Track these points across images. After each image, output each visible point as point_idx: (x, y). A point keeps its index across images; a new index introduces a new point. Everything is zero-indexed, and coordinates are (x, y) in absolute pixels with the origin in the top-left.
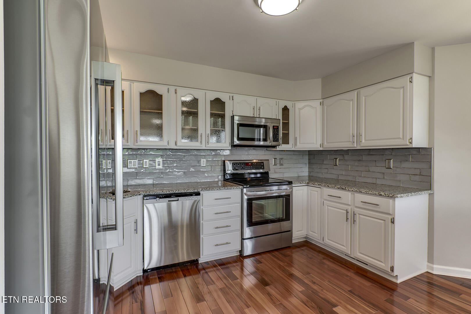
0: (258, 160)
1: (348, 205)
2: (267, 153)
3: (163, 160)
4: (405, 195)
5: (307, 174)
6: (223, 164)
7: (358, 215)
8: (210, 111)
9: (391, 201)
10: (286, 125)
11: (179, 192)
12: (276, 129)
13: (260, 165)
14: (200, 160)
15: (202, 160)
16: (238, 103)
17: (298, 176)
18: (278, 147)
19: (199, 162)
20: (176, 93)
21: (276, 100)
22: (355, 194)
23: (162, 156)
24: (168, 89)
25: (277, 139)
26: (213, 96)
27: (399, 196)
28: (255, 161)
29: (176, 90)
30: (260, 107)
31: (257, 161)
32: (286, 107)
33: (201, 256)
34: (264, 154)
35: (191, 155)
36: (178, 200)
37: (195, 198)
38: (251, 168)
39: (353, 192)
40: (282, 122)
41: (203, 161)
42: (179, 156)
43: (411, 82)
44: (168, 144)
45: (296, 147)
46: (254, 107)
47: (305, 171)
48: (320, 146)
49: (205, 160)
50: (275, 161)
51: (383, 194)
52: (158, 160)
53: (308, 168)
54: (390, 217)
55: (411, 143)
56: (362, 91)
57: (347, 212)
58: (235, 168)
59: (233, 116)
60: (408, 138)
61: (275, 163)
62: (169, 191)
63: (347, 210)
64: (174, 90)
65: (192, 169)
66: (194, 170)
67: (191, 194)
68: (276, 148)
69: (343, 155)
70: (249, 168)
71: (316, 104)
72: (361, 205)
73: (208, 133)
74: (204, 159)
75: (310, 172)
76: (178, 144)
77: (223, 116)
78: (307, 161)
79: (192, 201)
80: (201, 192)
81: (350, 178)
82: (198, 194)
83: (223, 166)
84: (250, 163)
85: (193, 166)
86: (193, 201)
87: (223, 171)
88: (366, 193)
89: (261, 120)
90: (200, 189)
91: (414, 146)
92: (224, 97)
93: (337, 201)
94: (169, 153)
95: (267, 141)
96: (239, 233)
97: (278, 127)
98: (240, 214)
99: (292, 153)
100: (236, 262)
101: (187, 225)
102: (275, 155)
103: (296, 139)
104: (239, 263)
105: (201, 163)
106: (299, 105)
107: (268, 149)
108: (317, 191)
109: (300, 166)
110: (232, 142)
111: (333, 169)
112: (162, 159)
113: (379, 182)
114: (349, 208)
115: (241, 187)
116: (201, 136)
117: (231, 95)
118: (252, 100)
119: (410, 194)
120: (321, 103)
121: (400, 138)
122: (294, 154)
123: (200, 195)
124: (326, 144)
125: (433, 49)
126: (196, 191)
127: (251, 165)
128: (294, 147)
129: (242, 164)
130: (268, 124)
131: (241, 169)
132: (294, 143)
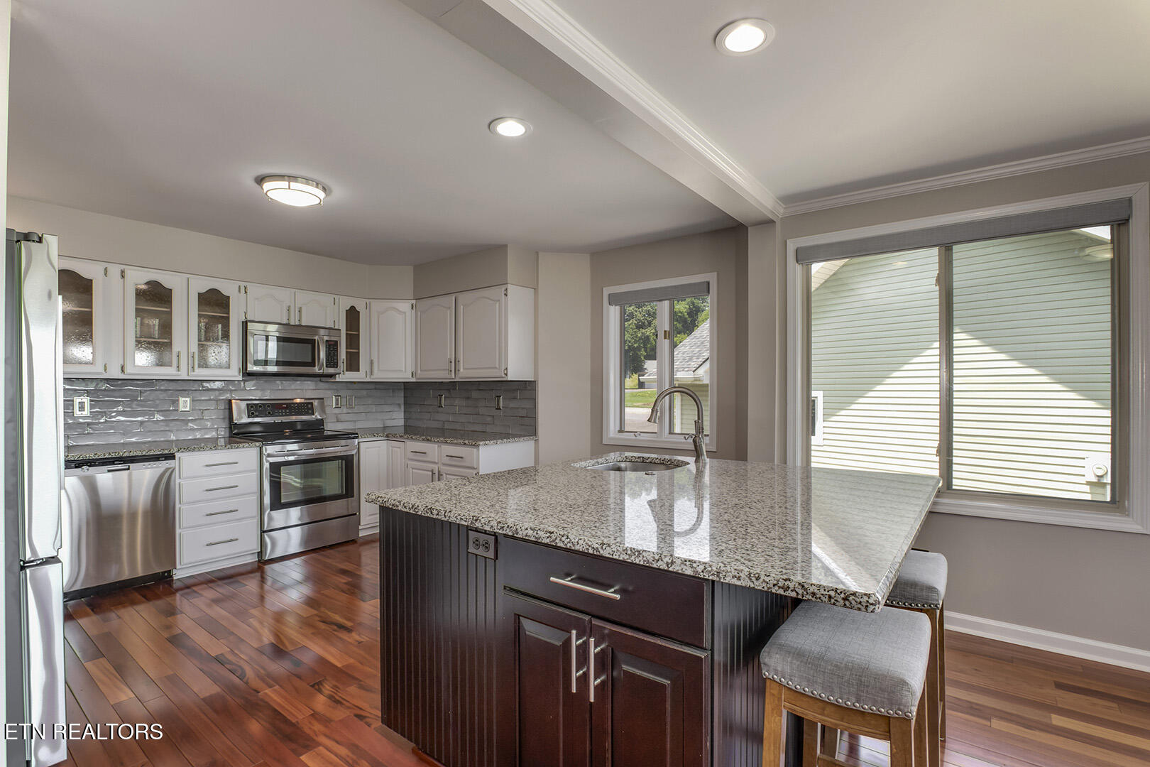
0: (306, 399)
1: (435, 463)
2: (322, 385)
3: (91, 401)
4: (492, 442)
5: (401, 423)
6: (227, 407)
7: (444, 475)
8: (199, 311)
9: (475, 450)
10: (353, 341)
11: (131, 454)
12: (332, 347)
13: (307, 408)
14: (178, 400)
15: (182, 400)
16: (257, 299)
17: (384, 427)
18: (337, 376)
19: (175, 402)
20: (123, 277)
21: (335, 296)
22: (442, 446)
23: (88, 393)
24: (106, 269)
25: (334, 363)
26: (203, 285)
27: (481, 443)
28: (298, 401)
29: (123, 272)
30: (301, 308)
31: (303, 401)
32: (353, 308)
33: (178, 567)
34: (314, 388)
35: (156, 390)
36: (128, 469)
37: (164, 465)
38: (286, 413)
39: (440, 444)
40: (347, 334)
41: (184, 401)
42: (129, 393)
43: (506, 295)
44: (105, 370)
45: (372, 377)
46: (289, 307)
47: (397, 418)
48: (412, 376)
49: (188, 399)
50: (337, 400)
51: (466, 442)
52: (80, 400)
53: (403, 413)
54: (475, 472)
55: (506, 374)
56: (461, 297)
57: (433, 474)
58: (253, 413)
59: (246, 322)
60: (503, 368)
61: (337, 404)
62: (110, 454)
63: (432, 471)
64: (120, 272)
65: (158, 417)
66: (162, 418)
67: (156, 458)
68: (335, 378)
69: (449, 390)
70: (282, 413)
71: (405, 306)
72: (447, 460)
73: (192, 351)
74: (186, 397)
75: (406, 419)
76: (129, 369)
77: (226, 322)
78: (402, 401)
79: (161, 470)
80: (177, 455)
81: (458, 427)
82: (172, 457)
83: (227, 411)
84: (285, 404)
85: (162, 411)
86: (163, 469)
87: (227, 421)
88: (452, 444)
90: (176, 449)
91: (509, 379)
92: (227, 288)
93: (421, 459)
94: (104, 386)
95: (315, 366)
96: (256, 521)
97: (337, 342)
98: (256, 488)
99: (372, 386)
100: (251, 572)
101: (145, 513)
102: (337, 390)
103: (372, 363)
104: (258, 574)
105: (178, 404)
106: (377, 306)
107: (323, 379)
108: (399, 448)
109: (387, 408)
110: (244, 367)
111: (438, 412)
112: (89, 398)
113: (489, 429)
114: (435, 467)
115: (258, 444)
116: (178, 356)
117: (242, 284)
118: (285, 295)
119: (499, 441)
120: (412, 305)
121: (496, 368)
122: (375, 389)
123: (175, 459)
124: (419, 371)
125: (537, 253)
126: (166, 452)
127: (286, 408)
128: (368, 376)
129: (269, 406)
130: (317, 338)
131: (266, 415)
132: (368, 370)
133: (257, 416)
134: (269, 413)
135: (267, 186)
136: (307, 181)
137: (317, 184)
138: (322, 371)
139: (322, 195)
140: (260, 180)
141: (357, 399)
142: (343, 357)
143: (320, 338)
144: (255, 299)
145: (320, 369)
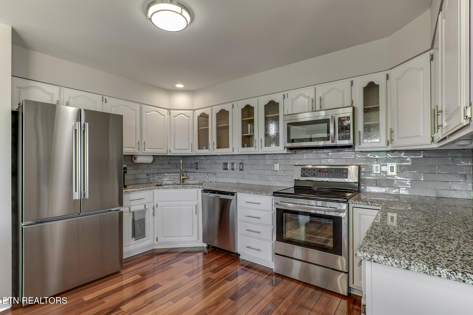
8: (265, 115)
13: (341, 172)
14: (273, 165)
18: (354, 146)
24: (233, 105)
25: (347, 136)
30: (321, 97)
40: (364, 109)
41: (276, 165)
44: (233, 150)
45: (392, 145)
48: (433, 141)
70: (323, 175)
73: (260, 138)
77: (277, 118)
80: (237, 194)
89: (319, 114)
92: (277, 98)
95: (329, 140)
96: (271, 244)
97: (349, 117)
103: (391, 131)
123: (234, 195)
126: (232, 192)
127: (327, 172)
128: (390, 145)
129: (314, 170)
130: (330, 117)
131: (312, 176)
132: (389, 139)
133: (306, 176)
134: (314, 174)
138: (335, 143)
141: (399, 167)
142: (359, 130)
143: (333, 117)
144: (292, 100)
145: (333, 142)
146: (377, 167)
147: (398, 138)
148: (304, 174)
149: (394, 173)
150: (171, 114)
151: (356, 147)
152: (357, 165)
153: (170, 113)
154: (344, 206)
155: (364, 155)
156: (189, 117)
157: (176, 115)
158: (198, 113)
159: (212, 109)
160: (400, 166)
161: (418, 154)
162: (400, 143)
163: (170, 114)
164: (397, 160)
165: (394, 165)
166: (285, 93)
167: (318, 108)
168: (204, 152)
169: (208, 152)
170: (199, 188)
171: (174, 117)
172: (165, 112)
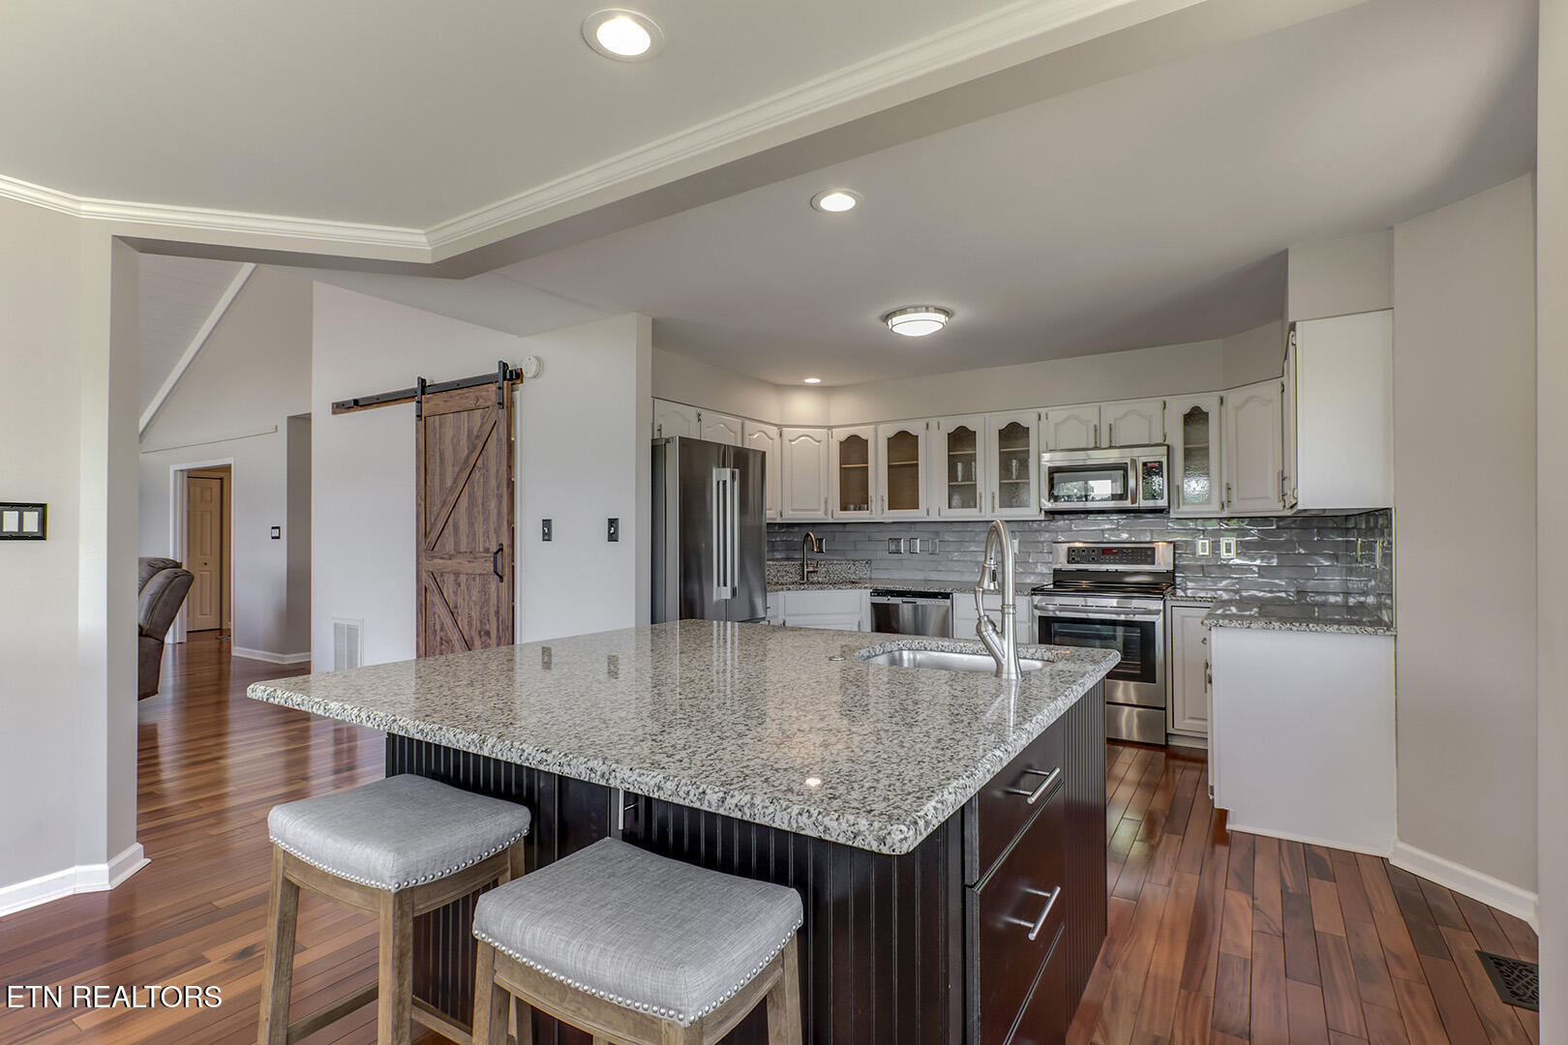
8: (1000, 449)
13: (1145, 554)
20: (939, 428)
21: (1162, 398)
24: (927, 424)
29: (938, 423)
30: (1111, 424)
32: (1196, 409)
36: (915, 602)
38: (1114, 560)
40: (1187, 449)
44: (928, 514)
45: (1229, 509)
46: (1096, 426)
48: (1284, 505)
67: (935, 596)
70: (1109, 559)
71: (1271, 390)
76: (942, 513)
80: (953, 595)
82: (947, 596)
84: (1115, 549)
92: (1026, 419)
95: (1127, 499)
97: (1161, 462)
103: (1228, 488)
106: (1235, 398)
116: (981, 498)
118: (1091, 413)
120: (1283, 386)
126: (942, 591)
127: (1116, 553)
128: (1226, 509)
129: (1093, 551)
130: (1128, 461)
131: (1089, 562)
132: (1224, 499)
133: (1078, 563)
134: (1093, 559)
135: (895, 320)
136: (916, 309)
137: (927, 308)
138: (1137, 505)
139: (942, 318)
140: (887, 317)
141: (1240, 544)
142: (1177, 484)
143: (1133, 461)
144: (1056, 424)
145: (1134, 501)
146: (1204, 545)
147: (1239, 499)
148: (1073, 559)
149: (1233, 554)
150: (784, 436)
151: (1171, 511)
152: (1171, 542)
153: (781, 432)
154: (1157, 605)
155: (1181, 525)
156: (819, 442)
157: (794, 438)
158: (842, 434)
159: (876, 430)
160: (1241, 542)
161: (1267, 523)
162: (1240, 507)
163: (781, 435)
164: (1235, 534)
165: (1233, 541)
166: (1043, 411)
167: (1105, 443)
168: (853, 516)
169: (869, 516)
170: (865, 588)
171: (791, 441)
172: (773, 431)
